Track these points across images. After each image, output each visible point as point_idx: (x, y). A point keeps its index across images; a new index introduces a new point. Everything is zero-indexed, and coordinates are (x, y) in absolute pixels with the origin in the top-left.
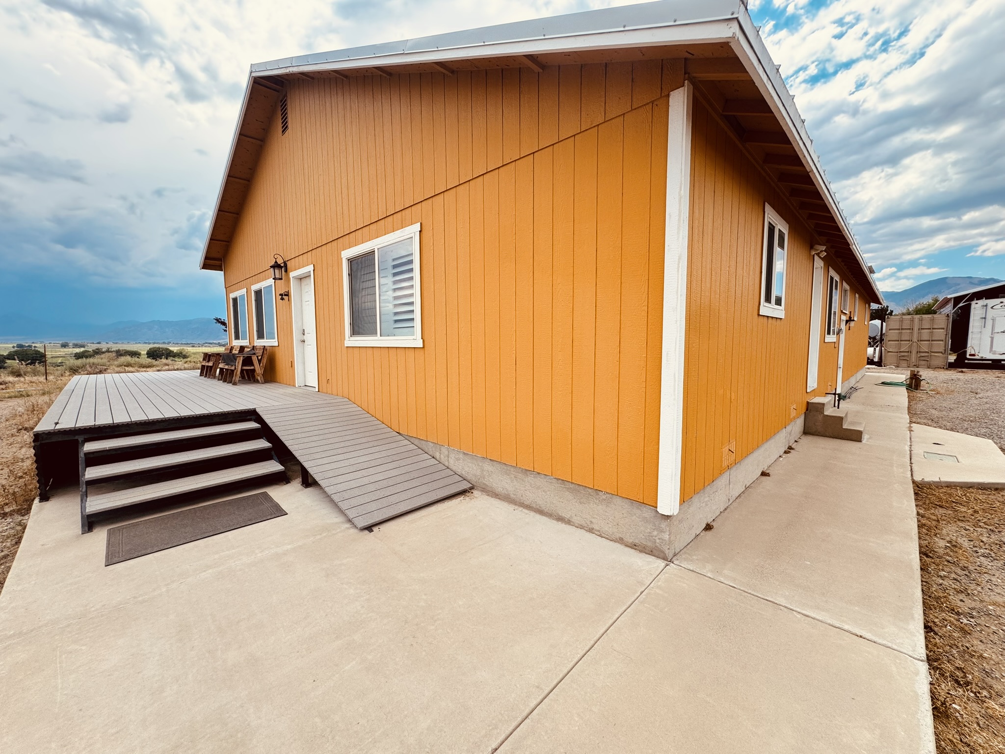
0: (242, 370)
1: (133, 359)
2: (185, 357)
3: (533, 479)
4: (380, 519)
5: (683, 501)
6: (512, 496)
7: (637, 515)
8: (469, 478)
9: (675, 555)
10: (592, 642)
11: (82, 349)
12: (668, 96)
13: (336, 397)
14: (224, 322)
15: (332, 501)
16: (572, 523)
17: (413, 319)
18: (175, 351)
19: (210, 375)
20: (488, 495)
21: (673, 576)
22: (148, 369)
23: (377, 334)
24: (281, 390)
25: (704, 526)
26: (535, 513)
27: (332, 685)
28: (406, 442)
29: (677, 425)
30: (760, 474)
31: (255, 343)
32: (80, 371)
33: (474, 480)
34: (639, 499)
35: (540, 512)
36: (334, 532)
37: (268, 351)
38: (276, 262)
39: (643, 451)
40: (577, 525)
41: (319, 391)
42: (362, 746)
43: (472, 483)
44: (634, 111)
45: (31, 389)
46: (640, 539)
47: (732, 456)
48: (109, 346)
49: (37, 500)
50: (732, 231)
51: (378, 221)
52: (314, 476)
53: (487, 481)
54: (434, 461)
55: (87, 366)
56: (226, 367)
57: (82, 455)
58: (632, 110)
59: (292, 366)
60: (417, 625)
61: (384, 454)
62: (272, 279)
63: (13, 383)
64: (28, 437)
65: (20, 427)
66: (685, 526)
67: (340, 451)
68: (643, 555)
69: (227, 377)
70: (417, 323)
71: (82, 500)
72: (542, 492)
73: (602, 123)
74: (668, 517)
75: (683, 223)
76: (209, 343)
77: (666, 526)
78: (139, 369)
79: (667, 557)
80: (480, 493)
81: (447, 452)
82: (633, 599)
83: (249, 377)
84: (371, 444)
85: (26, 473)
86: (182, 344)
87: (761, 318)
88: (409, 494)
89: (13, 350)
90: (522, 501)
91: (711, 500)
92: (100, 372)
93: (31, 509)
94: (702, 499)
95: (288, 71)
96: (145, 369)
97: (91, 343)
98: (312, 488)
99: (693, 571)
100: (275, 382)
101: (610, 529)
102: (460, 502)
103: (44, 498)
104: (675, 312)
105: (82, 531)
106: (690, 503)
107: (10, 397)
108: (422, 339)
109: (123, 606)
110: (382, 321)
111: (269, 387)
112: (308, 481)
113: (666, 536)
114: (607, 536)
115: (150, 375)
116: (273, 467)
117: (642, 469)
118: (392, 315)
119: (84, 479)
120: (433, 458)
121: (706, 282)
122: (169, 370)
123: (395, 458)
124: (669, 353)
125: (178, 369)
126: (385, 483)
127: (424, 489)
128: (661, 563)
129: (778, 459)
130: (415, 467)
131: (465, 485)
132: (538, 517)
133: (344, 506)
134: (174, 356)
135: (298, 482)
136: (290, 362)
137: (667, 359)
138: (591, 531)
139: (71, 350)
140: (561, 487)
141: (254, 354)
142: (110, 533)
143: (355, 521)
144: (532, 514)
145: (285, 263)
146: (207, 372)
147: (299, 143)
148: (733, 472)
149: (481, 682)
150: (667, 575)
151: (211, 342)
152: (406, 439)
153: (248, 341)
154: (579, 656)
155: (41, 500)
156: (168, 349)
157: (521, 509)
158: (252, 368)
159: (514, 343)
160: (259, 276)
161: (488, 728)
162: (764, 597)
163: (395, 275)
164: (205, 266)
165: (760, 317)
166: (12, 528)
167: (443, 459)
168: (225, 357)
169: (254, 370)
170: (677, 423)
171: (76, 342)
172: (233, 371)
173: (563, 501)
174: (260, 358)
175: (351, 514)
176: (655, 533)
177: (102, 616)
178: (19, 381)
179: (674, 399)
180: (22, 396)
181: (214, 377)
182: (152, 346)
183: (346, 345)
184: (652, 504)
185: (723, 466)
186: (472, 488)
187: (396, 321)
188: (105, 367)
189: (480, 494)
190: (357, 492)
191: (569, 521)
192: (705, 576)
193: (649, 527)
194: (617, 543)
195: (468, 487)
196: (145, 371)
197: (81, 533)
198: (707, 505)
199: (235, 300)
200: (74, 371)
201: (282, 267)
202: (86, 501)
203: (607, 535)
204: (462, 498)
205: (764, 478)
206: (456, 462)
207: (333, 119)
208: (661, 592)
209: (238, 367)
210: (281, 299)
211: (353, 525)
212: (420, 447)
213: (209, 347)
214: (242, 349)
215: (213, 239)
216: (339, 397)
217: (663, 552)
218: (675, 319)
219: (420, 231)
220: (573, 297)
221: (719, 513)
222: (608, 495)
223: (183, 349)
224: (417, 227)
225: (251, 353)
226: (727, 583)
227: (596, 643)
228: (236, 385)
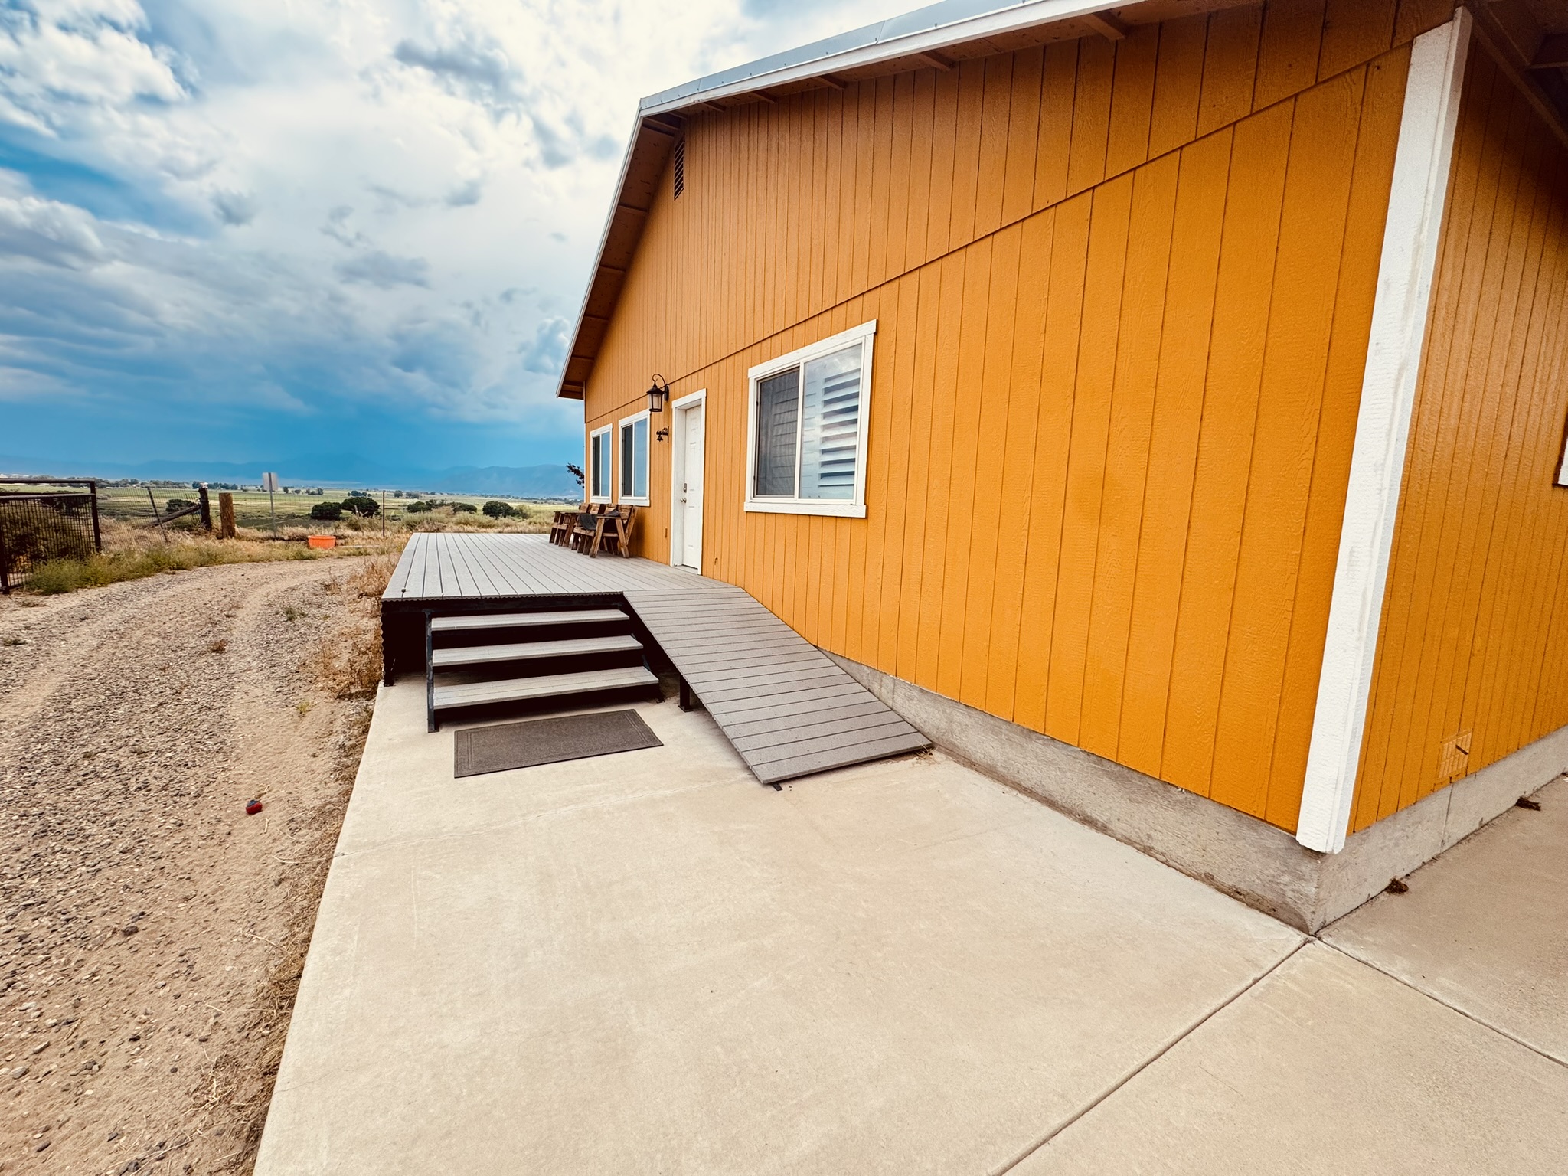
0: (602, 537)
1: (472, 515)
2: (525, 516)
3: (1041, 746)
4: (792, 773)
5: (1352, 830)
6: (1000, 769)
7: (1249, 840)
8: (926, 729)
9: (1324, 926)
10: (1161, 1047)
11: (416, 501)
12: (1411, 44)
13: (726, 585)
14: (578, 471)
15: (723, 736)
16: (1109, 832)
17: (852, 473)
18: (514, 508)
19: (562, 541)
20: (958, 762)
21: (1321, 964)
22: (488, 530)
23: (794, 494)
24: (650, 568)
25: (1387, 883)
26: (1039, 804)
27: (737, 1005)
28: (828, 662)
29: (1360, 688)
30: (1515, 803)
31: (619, 501)
32: (417, 527)
33: (934, 734)
34: (1255, 812)
35: (1052, 804)
36: (726, 781)
37: (636, 512)
38: (655, 386)
39: (1274, 726)
40: (1119, 836)
41: (701, 575)
42: (783, 1107)
43: (931, 739)
44: (1321, 87)
45: (370, 547)
46: (1250, 882)
47: (1461, 759)
48: (443, 497)
49: (381, 684)
50: (1518, 311)
51: (807, 320)
52: (700, 696)
53: (957, 739)
54: (869, 697)
55: (425, 522)
56: (583, 532)
57: (429, 633)
58: (1317, 84)
59: (666, 536)
60: (855, 944)
61: (796, 676)
62: (648, 409)
63: (352, 538)
64: (368, 604)
65: (361, 592)
66: (1349, 877)
67: (734, 665)
68: (1254, 913)
69: (583, 546)
70: (860, 480)
71: (428, 690)
72: (1056, 771)
73: (1245, 118)
74: (1318, 855)
75: (1419, 297)
76: (554, 499)
77: (1311, 870)
78: (478, 529)
79: (1307, 927)
80: (943, 756)
81: (892, 685)
82: (1239, 989)
83: (610, 548)
84: (776, 660)
85: (369, 649)
86: (522, 499)
87: (1559, 492)
88: (833, 742)
89: (348, 498)
90: (1017, 781)
91: (1408, 837)
92: (438, 530)
93: (376, 693)
94: (1390, 831)
95: (692, 101)
96: (484, 530)
97: (425, 493)
98: (692, 712)
99: (1366, 964)
100: (641, 557)
101: (1188, 855)
102: (912, 766)
103: (389, 683)
104: (1380, 472)
105: (429, 729)
106: (1365, 836)
107: (349, 555)
108: (865, 504)
109: (475, 833)
110: (803, 474)
111: (636, 563)
112: (690, 702)
113: (1311, 890)
114: (1180, 867)
115: (490, 537)
116: (641, 676)
117: (1270, 759)
118: (818, 465)
119: (432, 664)
120: (869, 691)
121: (1449, 414)
122: (511, 532)
123: (811, 684)
124: (1356, 549)
125: (521, 532)
126: (796, 721)
127: (856, 737)
128: (1295, 934)
129: (1557, 777)
130: (843, 701)
131: (920, 741)
132: (1046, 810)
133: (741, 746)
134: (513, 515)
135: (675, 701)
136: (665, 530)
137: (1350, 561)
138: (1147, 851)
139: (405, 500)
140: (1095, 767)
141: (619, 516)
142: (458, 736)
143: (757, 770)
144: (1036, 804)
145: (666, 387)
146: (559, 537)
147: (697, 209)
148: (1459, 790)
149: (963, 1061)
150: (1307, 959)
151: (556, 497)
152: (828, 657)
153: (610, 497)
154: (1136, 1063)
155: (386, 685)
156: (507, 505)
157: (1015, 792)
158: (615, 535)
159: (1026, 517)
160: (630, 406)
161: (979, 1139)
162: (1540, 1050)
163: (827, 402)
164: (564, 393)
165: (1557, 489)
166: (359, 713)
167: (885, 695)
168: (583, 519)
169: (617, 538)
170: (1360, 683)
171: (409, 491)
172: (591, 538)
173: (1095, 792)
174: (625, 522)
175: (752, 759)
176: (1286, 879)
177: (455, 840)
178: (358, 536)
179: (1359, 639)
180: (360, 554)
181: (567, 545)
182: (489, 500)
183: (745, 510)
184: (1285, 826)
185: (1440, 777)
186: (931, 747)
187: (823, 476)
188: (443, 525)
189: (945, 758)
190: (758, 728)
191: (1106, 827)
192: (1395, 978)
193: (1273, 866)
194: (1199, 882)
195: (926, 744)
196: (485, 532)
197: (427, 731)
198: (1396, 845)
199: (597, 440)
200: (412, 527)
201: (663, 393)
202: (433, 692)
203: (1180, 864)
204: (915, 759)
205: (1525, 812)
206: (907, 702)
207: (750, 168)
208: (1296, 989)
209: (598, 533)
210: (658, 439)
211: (752, 776)
212: (849, 672)
213: (553, 504)
214: (603, 507)
215: (575, 355)
216: (729, 586)
217: (1301, 917)
218: (1379, 486)
219: (875, 334)
220: (1151, 440)
221: (1420, 865)
222: (1189, 796)
223: (523, 506)
224: (871, 326)
225: (614, 514)
226: (1448, 1002)
227: (1168, 1048)
228: (594, 558)
